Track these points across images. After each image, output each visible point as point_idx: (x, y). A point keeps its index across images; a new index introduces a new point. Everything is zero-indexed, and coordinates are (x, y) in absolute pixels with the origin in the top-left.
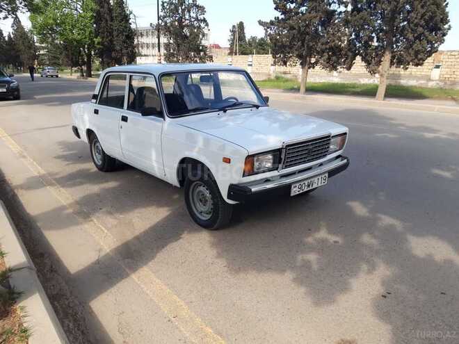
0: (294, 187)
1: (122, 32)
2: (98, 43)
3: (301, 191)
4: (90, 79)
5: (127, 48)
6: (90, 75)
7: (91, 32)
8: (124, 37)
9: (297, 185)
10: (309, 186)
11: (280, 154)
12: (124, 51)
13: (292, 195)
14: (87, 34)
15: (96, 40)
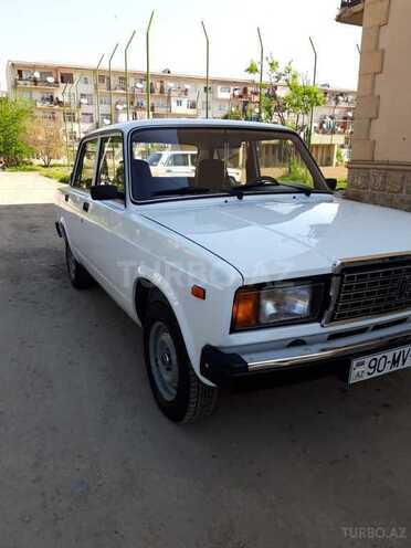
0: (358, 365)
3: (376, 374)
9: (367, 360)
10: (395, 362)
11: (328, 287)
13: (352, 380)
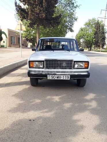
0: (49, 76)
1: (101, 37)
2: (94, 41)
3: (53, 79)
4: (90, 51)
5: (102, 42)
6: (91, 50)
7: (93, 38)
8: (102, 39)
9: (51, 76)
10: (58, 78)
12: (101, 43)
13: (48, 79)
14: (91, 38)
15: (94, 40)
